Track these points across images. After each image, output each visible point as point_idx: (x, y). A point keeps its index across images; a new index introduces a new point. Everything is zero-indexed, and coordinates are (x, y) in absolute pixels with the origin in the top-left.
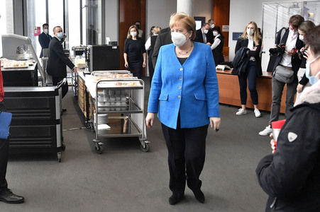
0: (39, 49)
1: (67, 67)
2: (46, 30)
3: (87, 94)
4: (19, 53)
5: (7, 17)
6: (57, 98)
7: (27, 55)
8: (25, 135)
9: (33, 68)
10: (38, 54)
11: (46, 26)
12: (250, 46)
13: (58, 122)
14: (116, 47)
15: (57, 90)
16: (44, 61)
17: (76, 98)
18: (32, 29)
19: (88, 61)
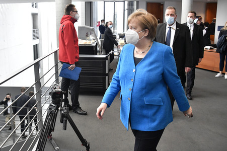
0: (99, 34)
1: (115, 45)
2: (103, 23)
4: (87, 36)
6: (107, 62)
7: (91, 37)
8: (88, 81)
9: (94, 45)
10: (98, 37)
11: (103, 21)
13: (107, 75)
15: (107, 57)
16: (101, 41)
18: (96, 22)
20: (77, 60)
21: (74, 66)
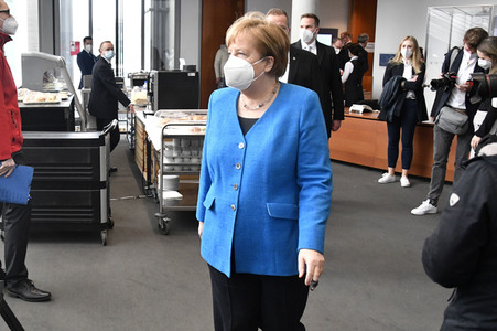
2: (88, 47)
3: (149, 144)
4: (47, 81)
5: (30, 25)
6: (103, 150)
7: (58, 84)
9: (67, 104)
10: (76, 83)
11: (88, 40)
12: (407, 75)
13: (104, 185)
14: (193, 74)
15: (102, 137)
16: (85, 94)
17: (133, 151)
18: (67, 45)
19: (151, 94)
20: (18, 148)
21: (11, 163)
